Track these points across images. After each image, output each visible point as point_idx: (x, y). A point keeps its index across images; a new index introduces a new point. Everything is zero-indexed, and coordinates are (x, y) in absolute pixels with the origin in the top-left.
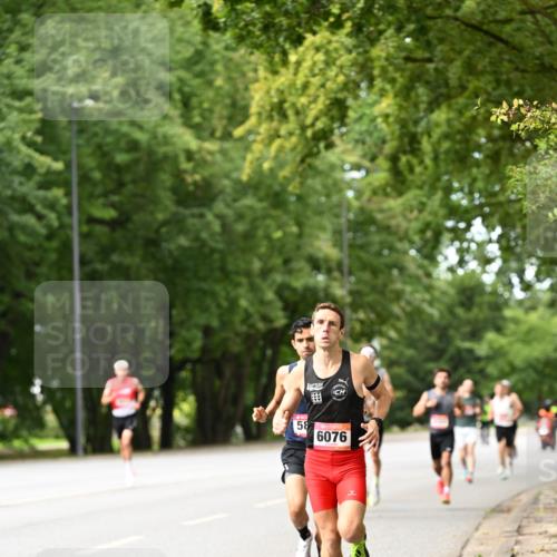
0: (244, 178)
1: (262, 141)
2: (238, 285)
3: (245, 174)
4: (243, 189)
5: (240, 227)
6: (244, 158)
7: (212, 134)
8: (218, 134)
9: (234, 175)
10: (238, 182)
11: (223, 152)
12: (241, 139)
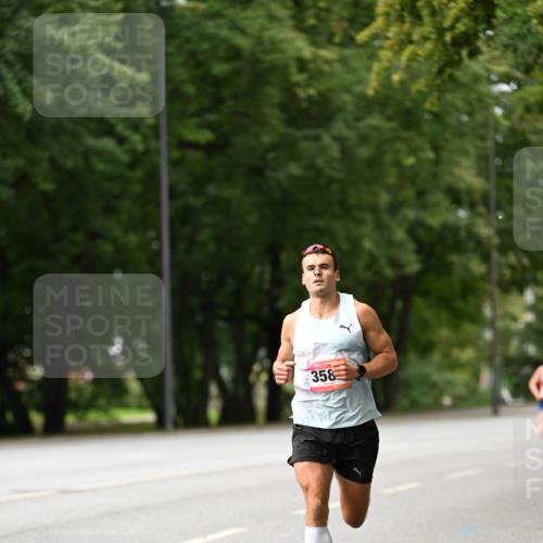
0: (370, 92)
1: (391, 48)
2: (360, 222)
3: (371, 87)
4: (367, 105)
5: (364, 152)
6: (369, 69)
7: (330, 41)
8: (337, 39)
9: (357, 89)
10: (363, 97)
11: (343, 61)
12: (365, 45)
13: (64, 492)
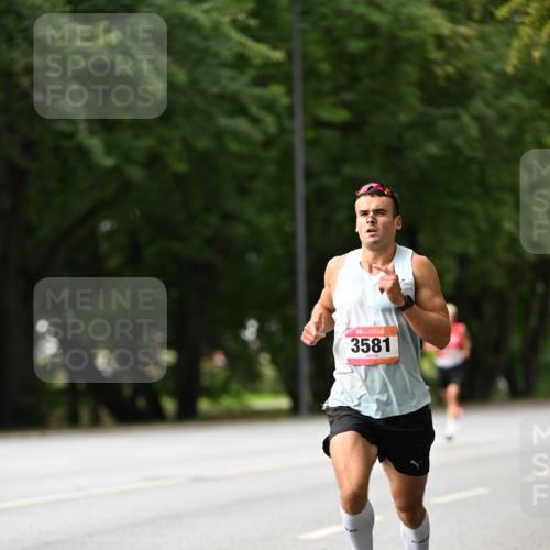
0: (510, 69)
1: (532, 24)
2: (499, 203)
3: (511, 64)
4: (507, 83)
5: (504, 131)
6: (509, 45)
7: (469, 17)
8: (476, 15)
9: (497, 66)
10: (502, 74)
11: (483, 38)
12: (505, 21)
13: (197, 479)
